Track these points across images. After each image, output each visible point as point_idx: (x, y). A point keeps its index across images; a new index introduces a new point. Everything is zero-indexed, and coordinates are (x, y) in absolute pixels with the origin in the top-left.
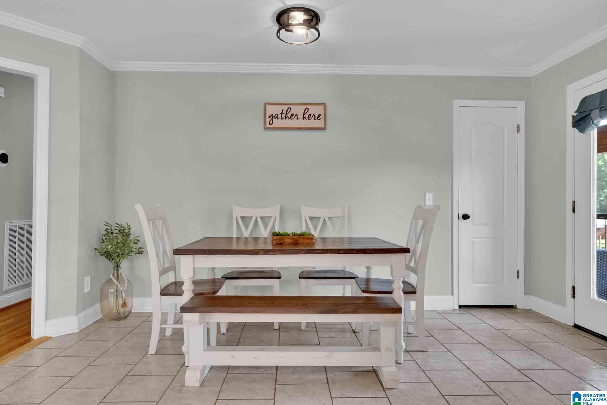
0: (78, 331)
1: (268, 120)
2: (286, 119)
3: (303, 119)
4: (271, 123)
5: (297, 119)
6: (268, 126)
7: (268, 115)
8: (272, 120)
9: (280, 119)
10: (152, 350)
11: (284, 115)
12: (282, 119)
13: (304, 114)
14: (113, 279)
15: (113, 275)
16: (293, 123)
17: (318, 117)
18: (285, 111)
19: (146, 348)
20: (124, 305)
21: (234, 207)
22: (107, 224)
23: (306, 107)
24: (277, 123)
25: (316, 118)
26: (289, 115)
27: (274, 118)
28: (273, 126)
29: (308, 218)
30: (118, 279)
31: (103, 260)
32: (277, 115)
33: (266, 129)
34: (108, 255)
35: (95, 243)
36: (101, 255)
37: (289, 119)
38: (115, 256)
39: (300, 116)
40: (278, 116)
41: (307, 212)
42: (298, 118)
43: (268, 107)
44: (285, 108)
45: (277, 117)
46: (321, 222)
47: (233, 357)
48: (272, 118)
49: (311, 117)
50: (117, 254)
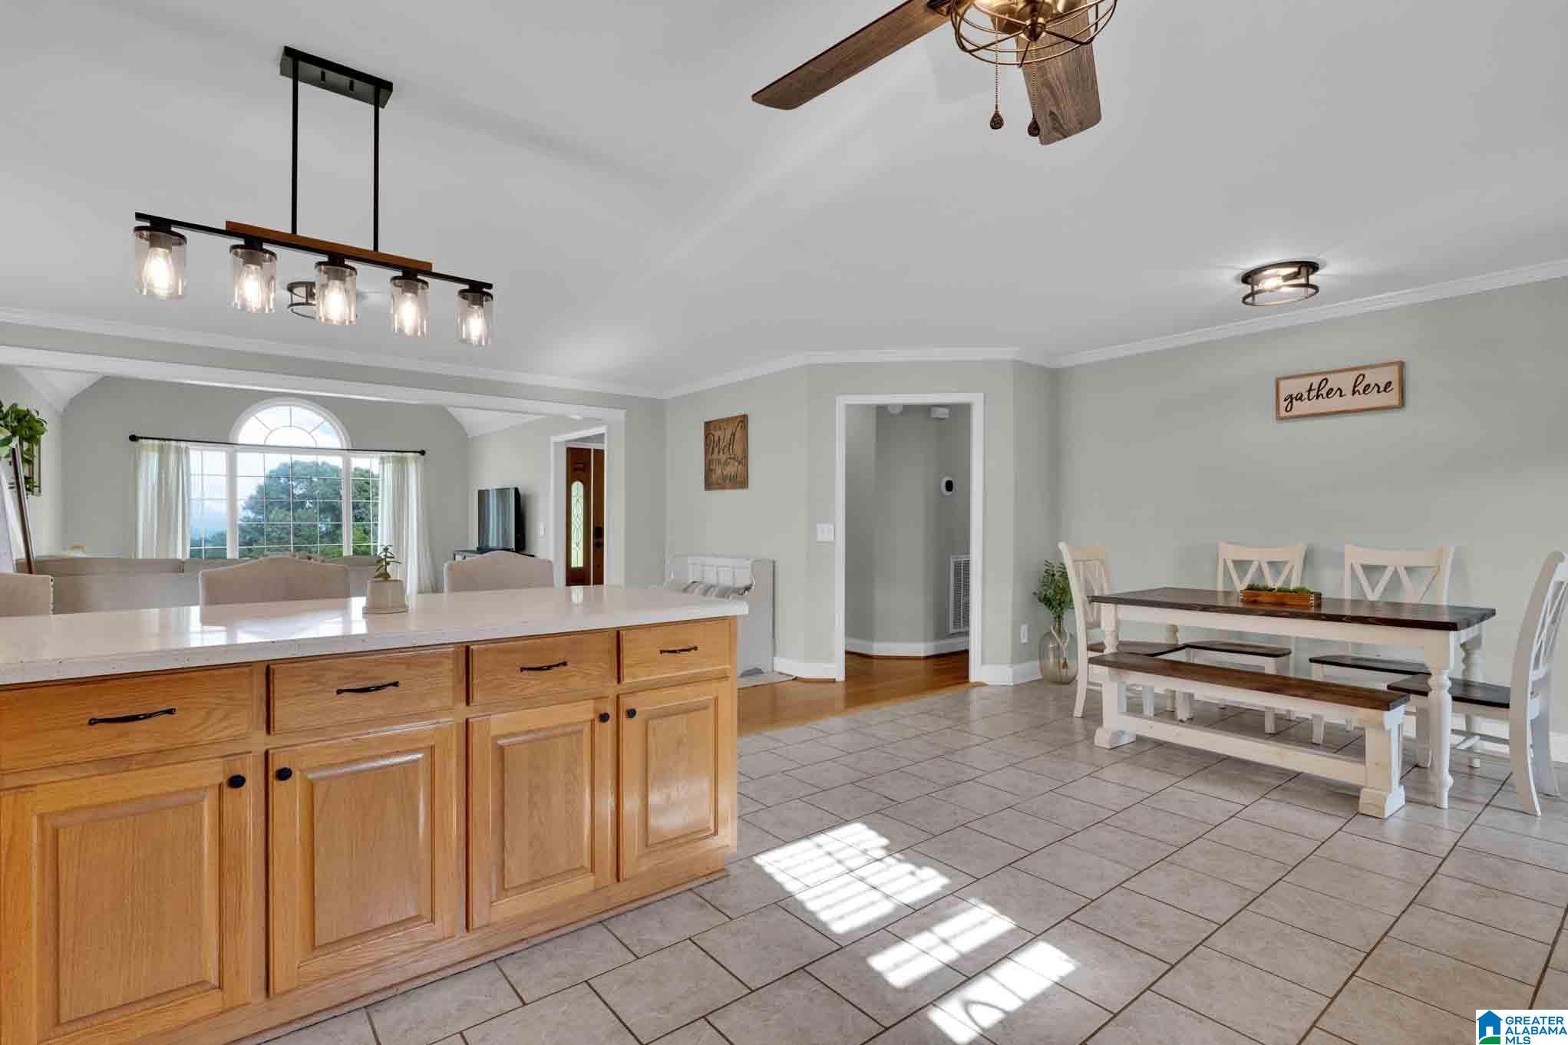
0: (1012, 684)
1: (1283, 404)
2: (1317, 398)
3: (1354, 393)
4: (1288, 409)
5: (1341, 396)
6: (1283, 413)
7: (1282, 397)
8: (1290, 405)
9: (1307, 400)
10: (1078, 711)
11: (1313, 393)
12: (1309, 400)
13: (1355, 387)
14: (1053, 632)
15: (1054, 629)
16: (1335, 403)
17: (1385, 388)
18: (1315, 386)
19: (1072, 710)
20: (1065, 665)
21: (1222, 545)
22: (1047, 563)
23: (1357, 373)
24: (1299, 408)
25: (1382, 389)
26: (1324, 392)
27: (1294, 400)
28: (1294, 412)
29: (1360, 568)
30: (1059, 632)
31: (1043, 607)
32: (1300, 395)
33: (1280, 419)
34: (1047, 601)
35: (1034, 587)
36: (1040, 601)
37: (1323, 398)
38: (1054, 603)
39: (1347, 389)
40: (1302, 395)
41: (1356, 556)
42: (1343, 394)
43: (1282, 383)
44: (1316, 381)
45: (1300, 399)
46: (1387, 574)
47: (1151, 727)
48: (1291, 402)
49: (1369, 390)
50: (1058, 602)
